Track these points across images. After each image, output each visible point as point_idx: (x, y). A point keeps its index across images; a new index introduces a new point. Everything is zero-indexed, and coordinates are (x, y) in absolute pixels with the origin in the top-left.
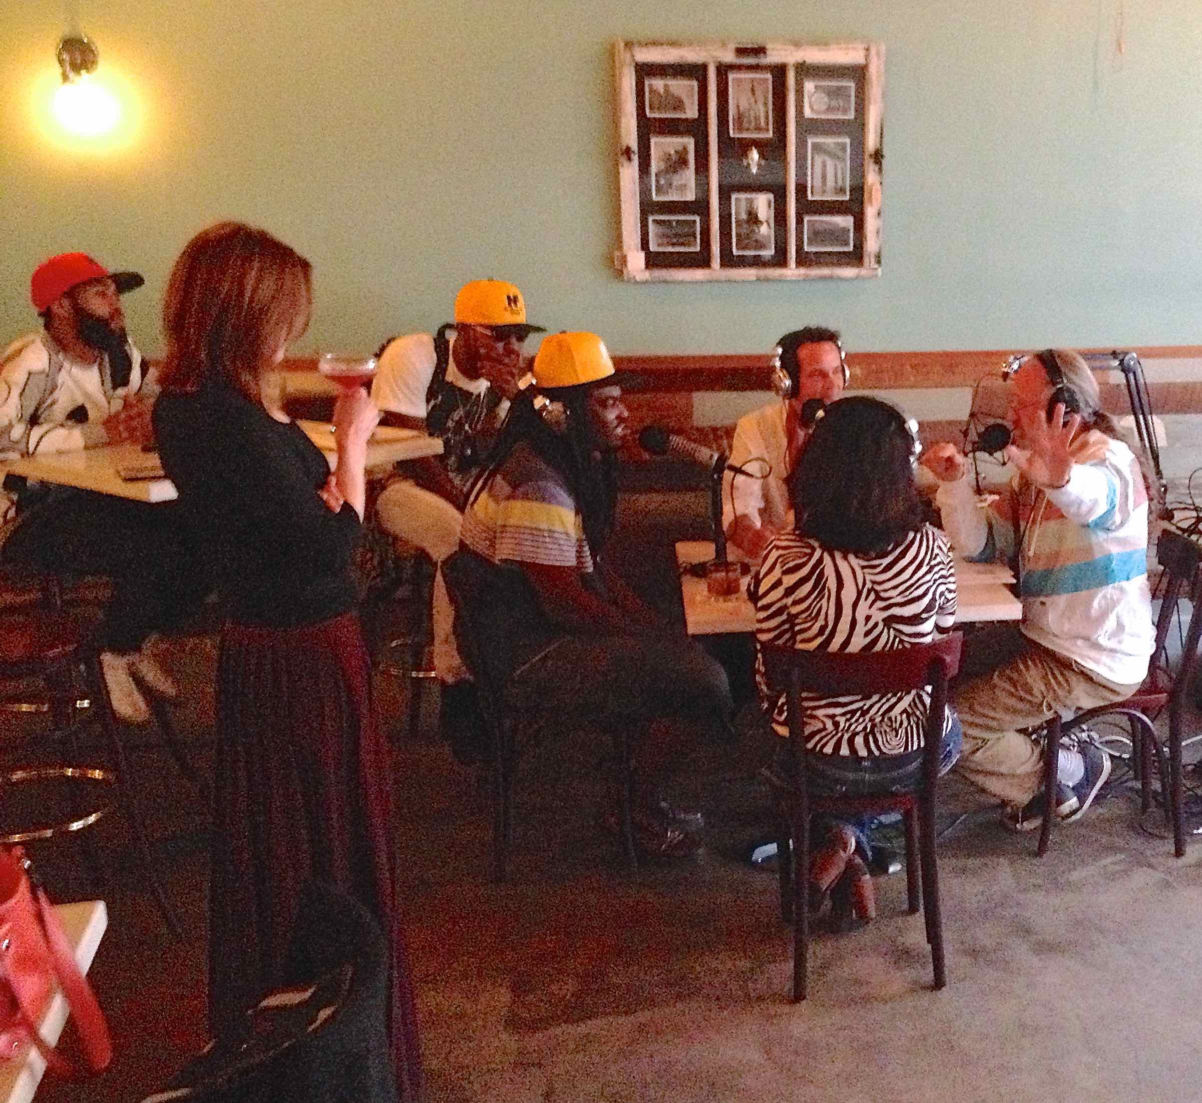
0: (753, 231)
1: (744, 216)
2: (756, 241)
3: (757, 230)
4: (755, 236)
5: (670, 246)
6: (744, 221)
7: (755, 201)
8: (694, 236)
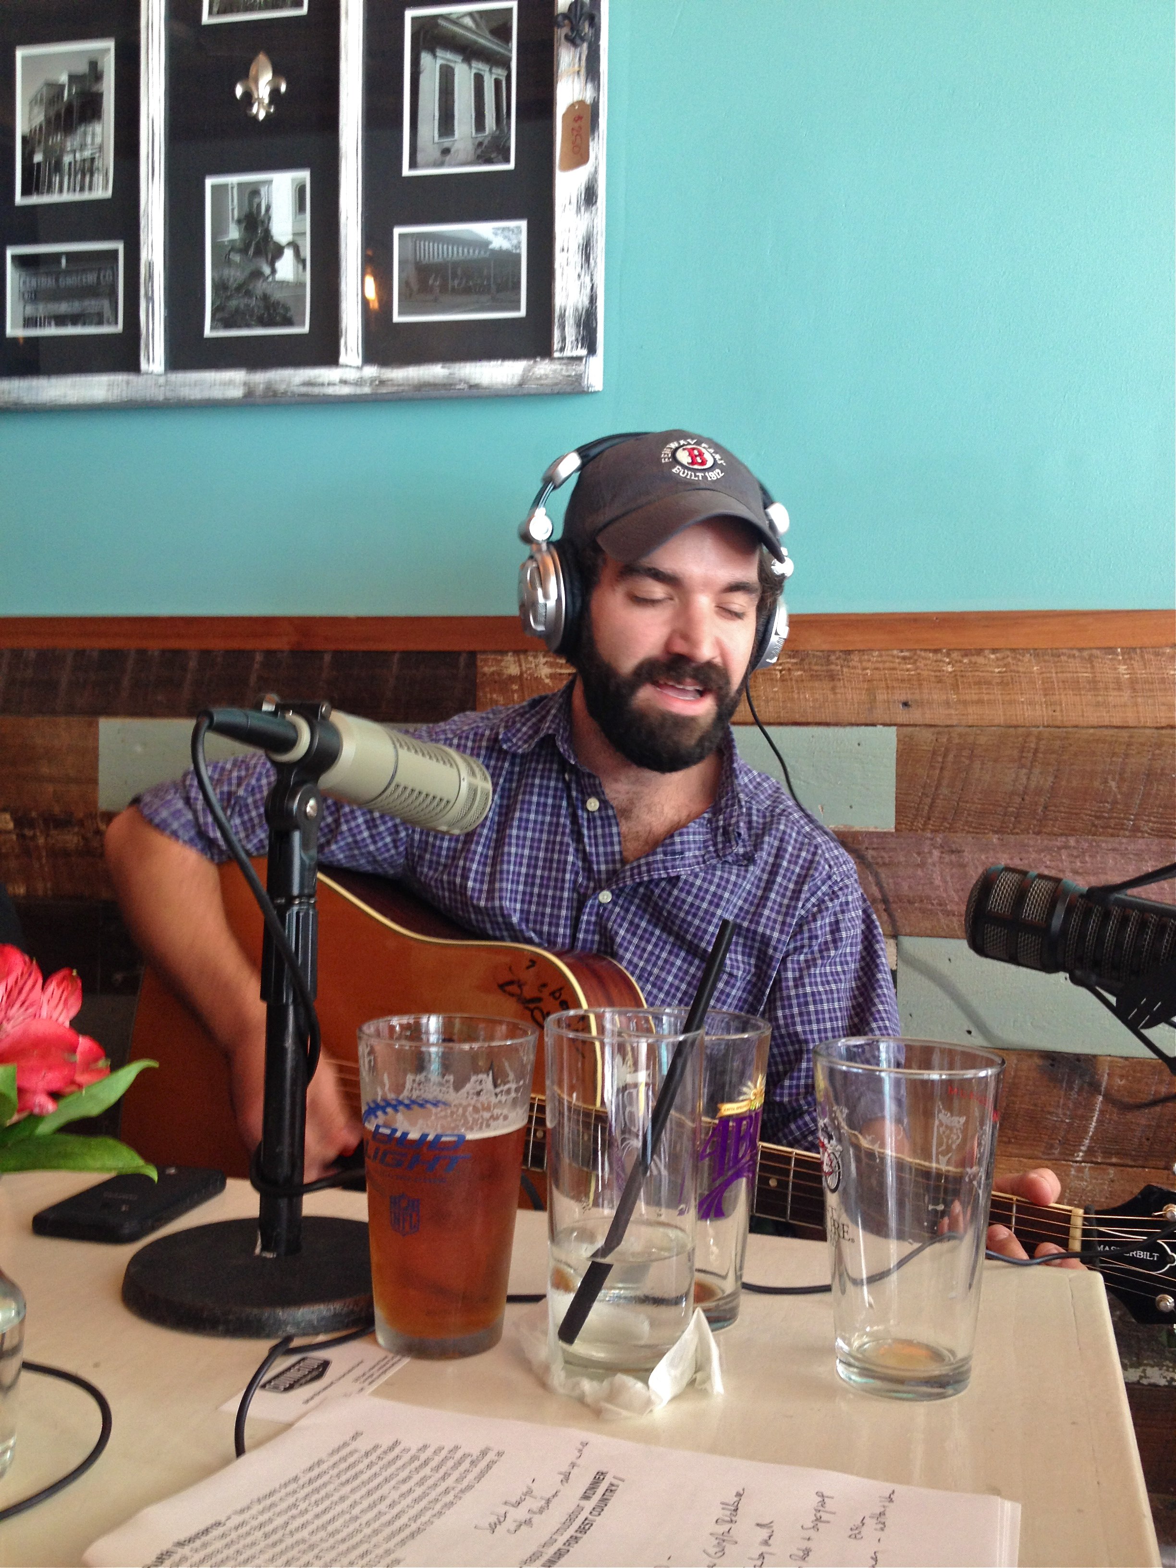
0: (257, 274)
1: (234, 233)
2: (265, 297)
3: (267, 270)
4: (260, 287)
5: (53, 323)
6: (233, 247)
7: (263, 191)
8: (112, 292)
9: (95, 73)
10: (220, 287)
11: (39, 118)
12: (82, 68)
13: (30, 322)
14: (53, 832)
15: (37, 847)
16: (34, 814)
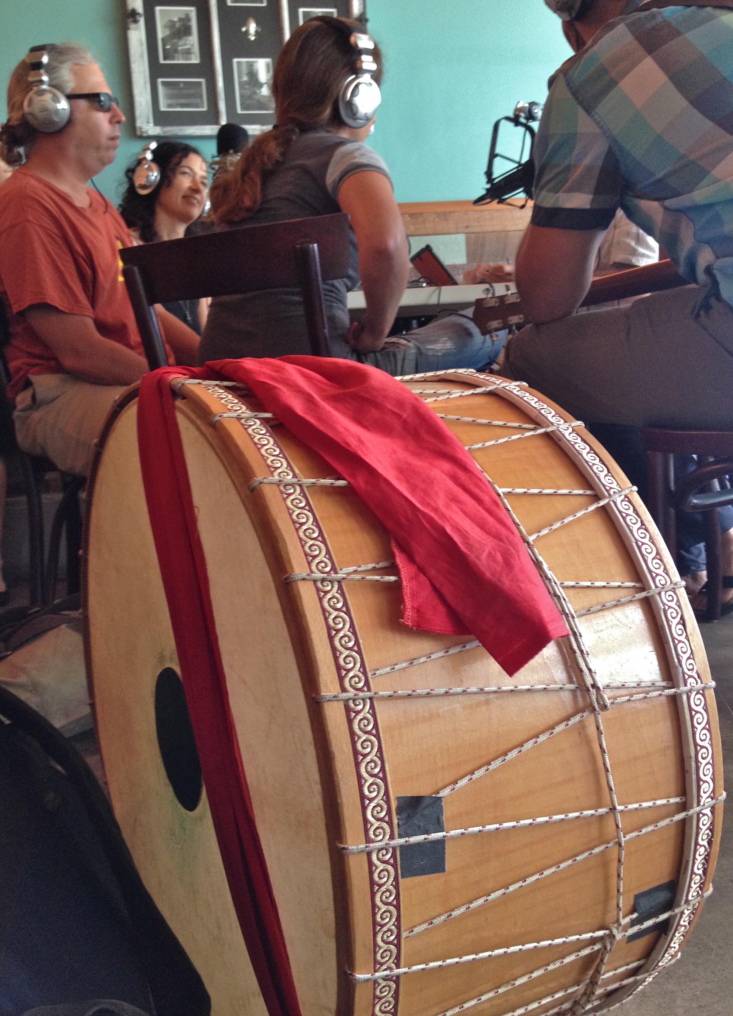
0: (255, 93)
1: (245, 78)
2: (258, 101)
3: (258, 92)
4: (256, 97)
5: (180, 106)
6: (245, 83)
7: (255, 64)
8: (201, 97)
9: (188, 18)
10: (242, 96)
11: (168, 33)
12: (183, 16)
13: (169, 106)
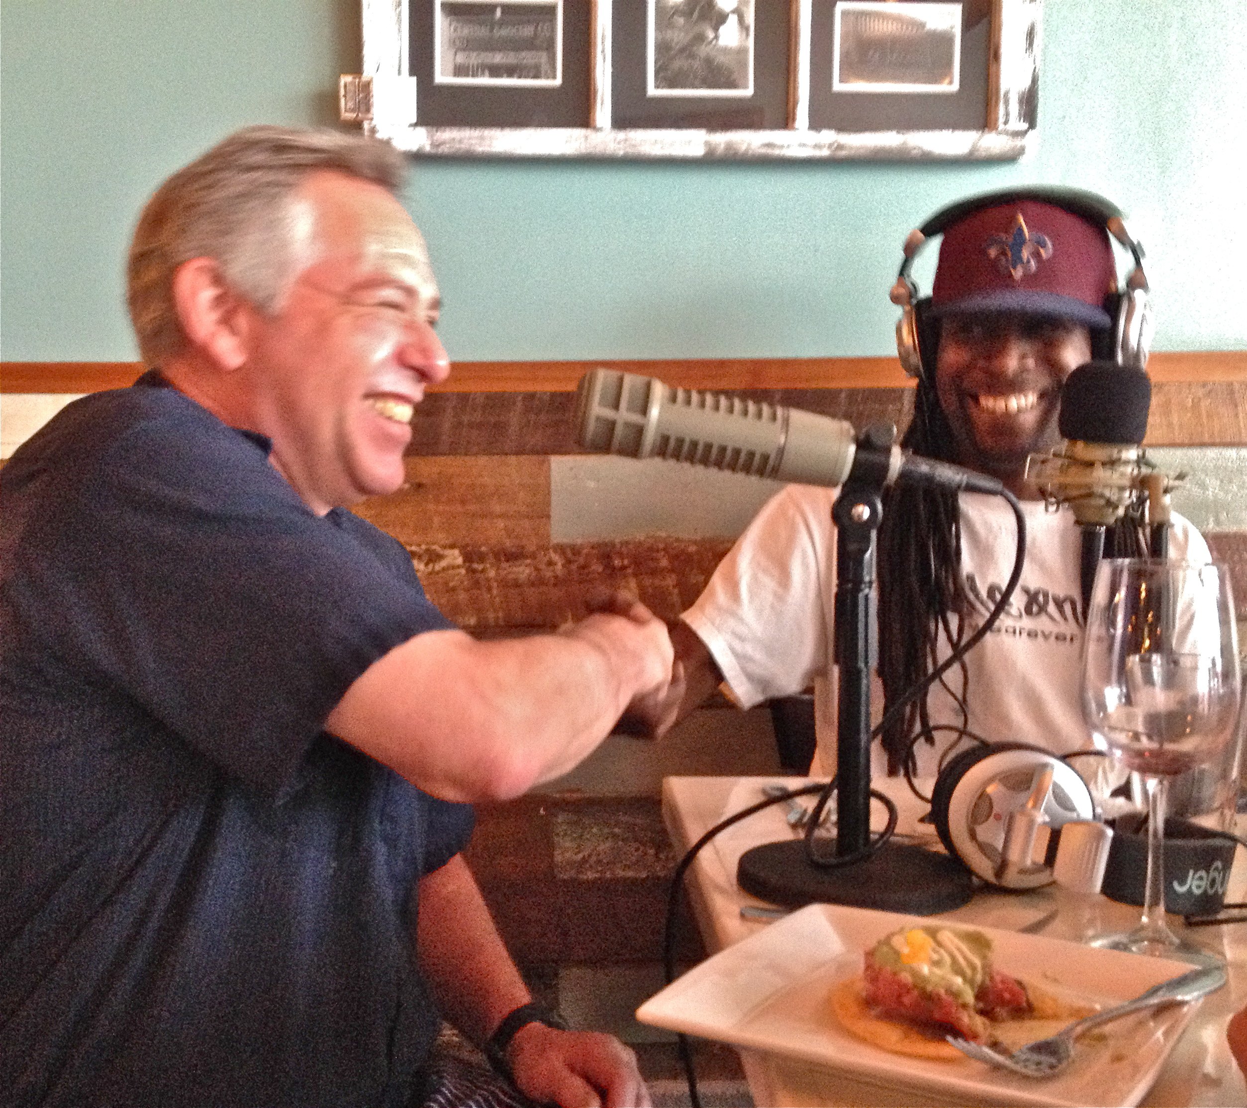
0: (700, 38)
2: (708, 61)
3: (711, 35)
4: (703, 51)
5: (487, 73)
6: (676, 10)
8: (550, 46)
10: (662, 48)
14: (505, 565)
15: (488, 580)
16: (483, 549)
